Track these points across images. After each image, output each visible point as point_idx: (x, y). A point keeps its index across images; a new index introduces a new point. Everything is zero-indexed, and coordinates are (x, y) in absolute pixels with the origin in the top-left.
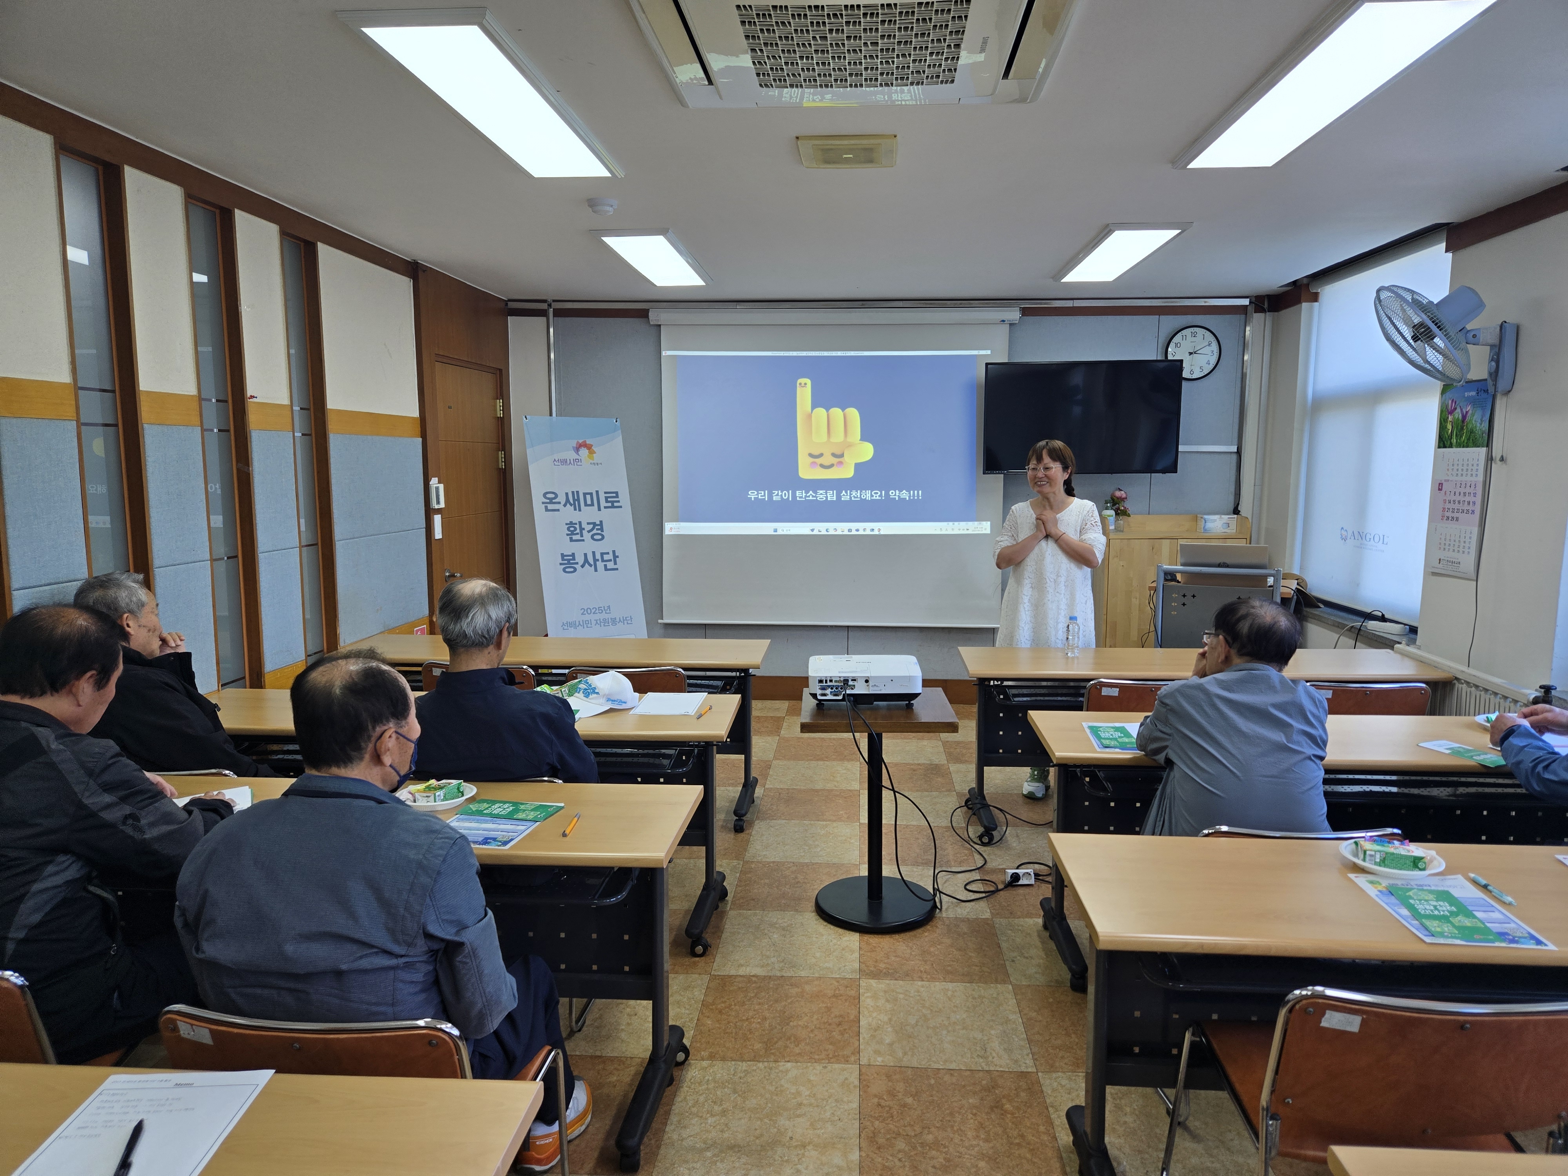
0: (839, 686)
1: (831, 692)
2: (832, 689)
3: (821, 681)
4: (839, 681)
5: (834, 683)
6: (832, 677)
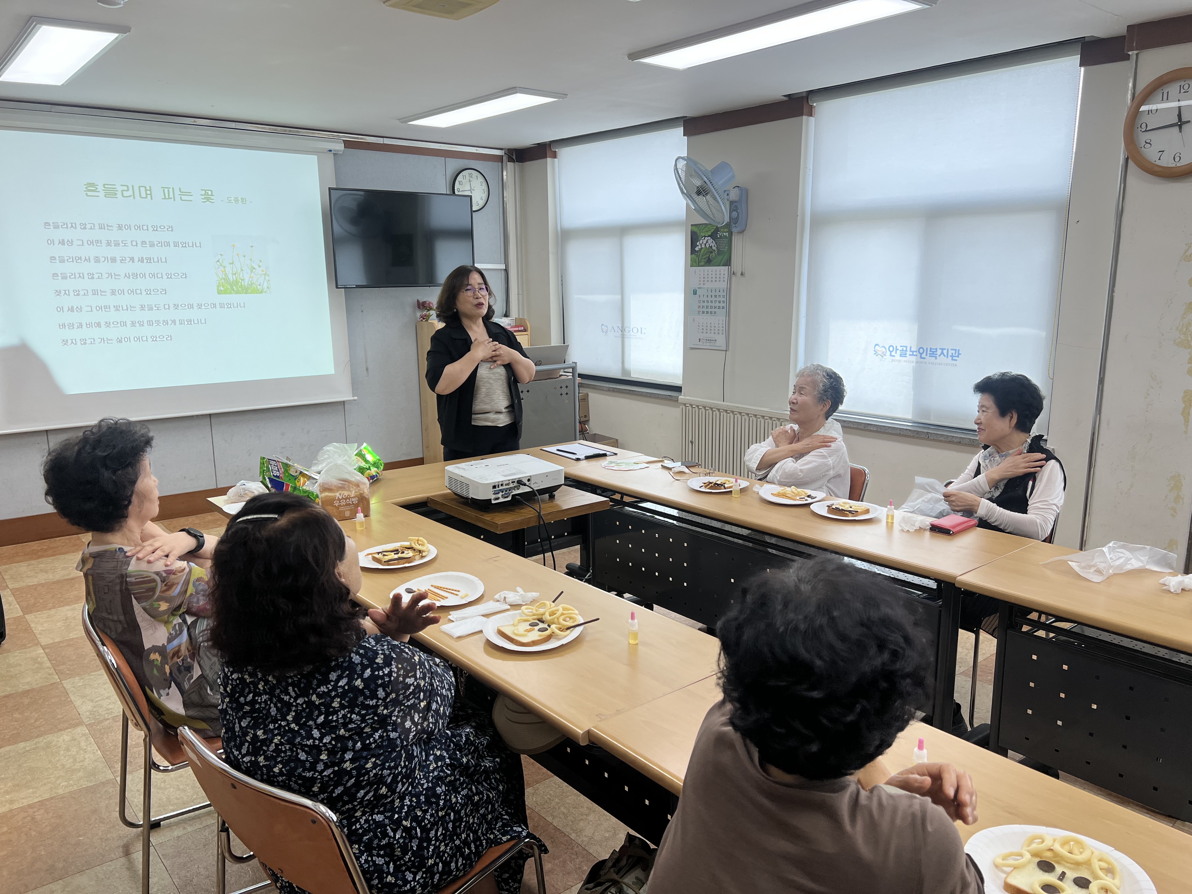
0: (508, 488)
1: (502, 495)
2: (502, 492)
3: (494, 487)
4: (508, 484)
5: (504, 487)
6: (502, 481)
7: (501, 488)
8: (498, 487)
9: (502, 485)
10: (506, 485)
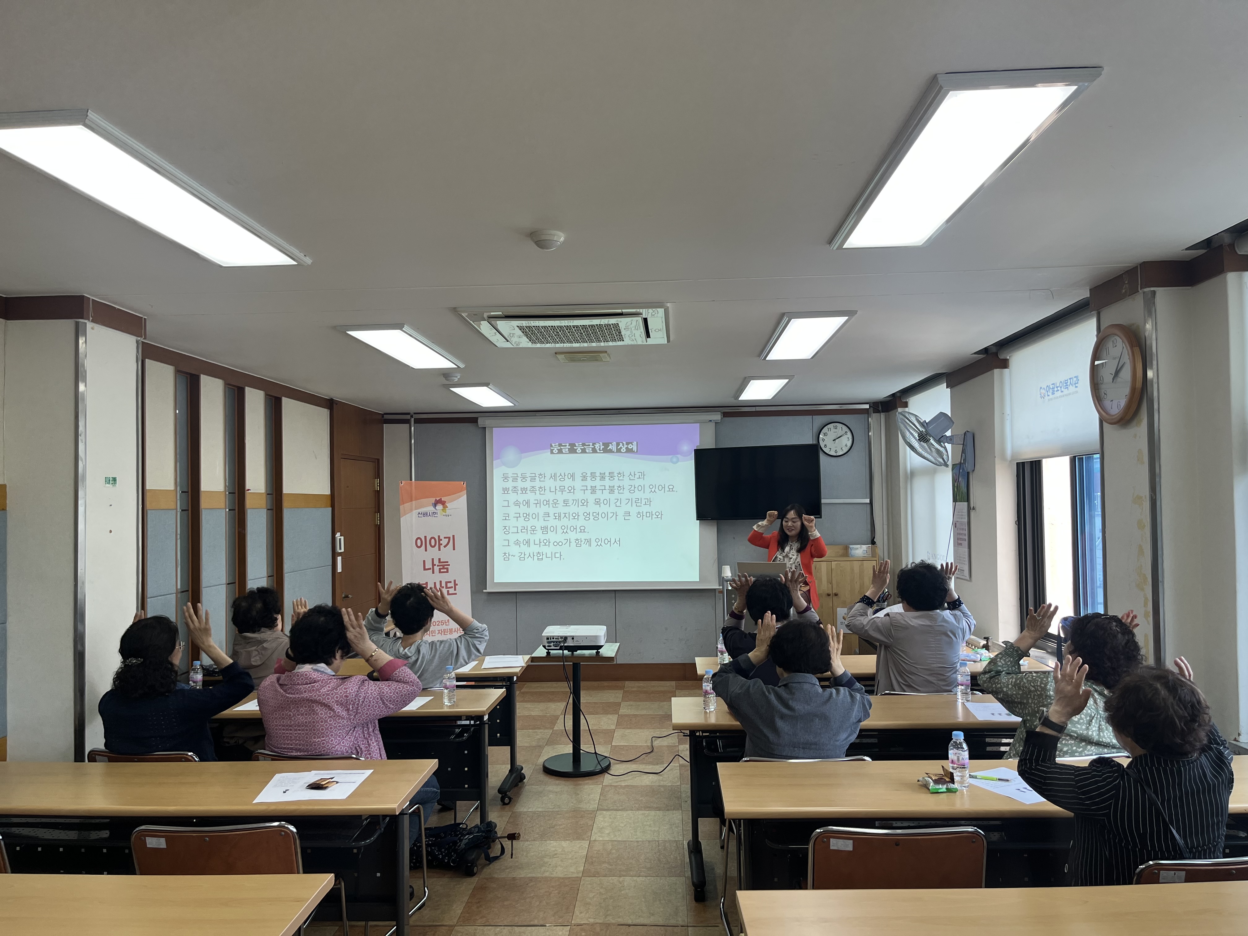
0: (559, 641)
1: (553, 645)
2: (555, 643)
3: (548, 639)
4: (558, 639)
5: (554, 640)
6: (553, 636)
7: (552, 640)
8: (551, 639)
9: (553, 638)
10: (556, 639)
